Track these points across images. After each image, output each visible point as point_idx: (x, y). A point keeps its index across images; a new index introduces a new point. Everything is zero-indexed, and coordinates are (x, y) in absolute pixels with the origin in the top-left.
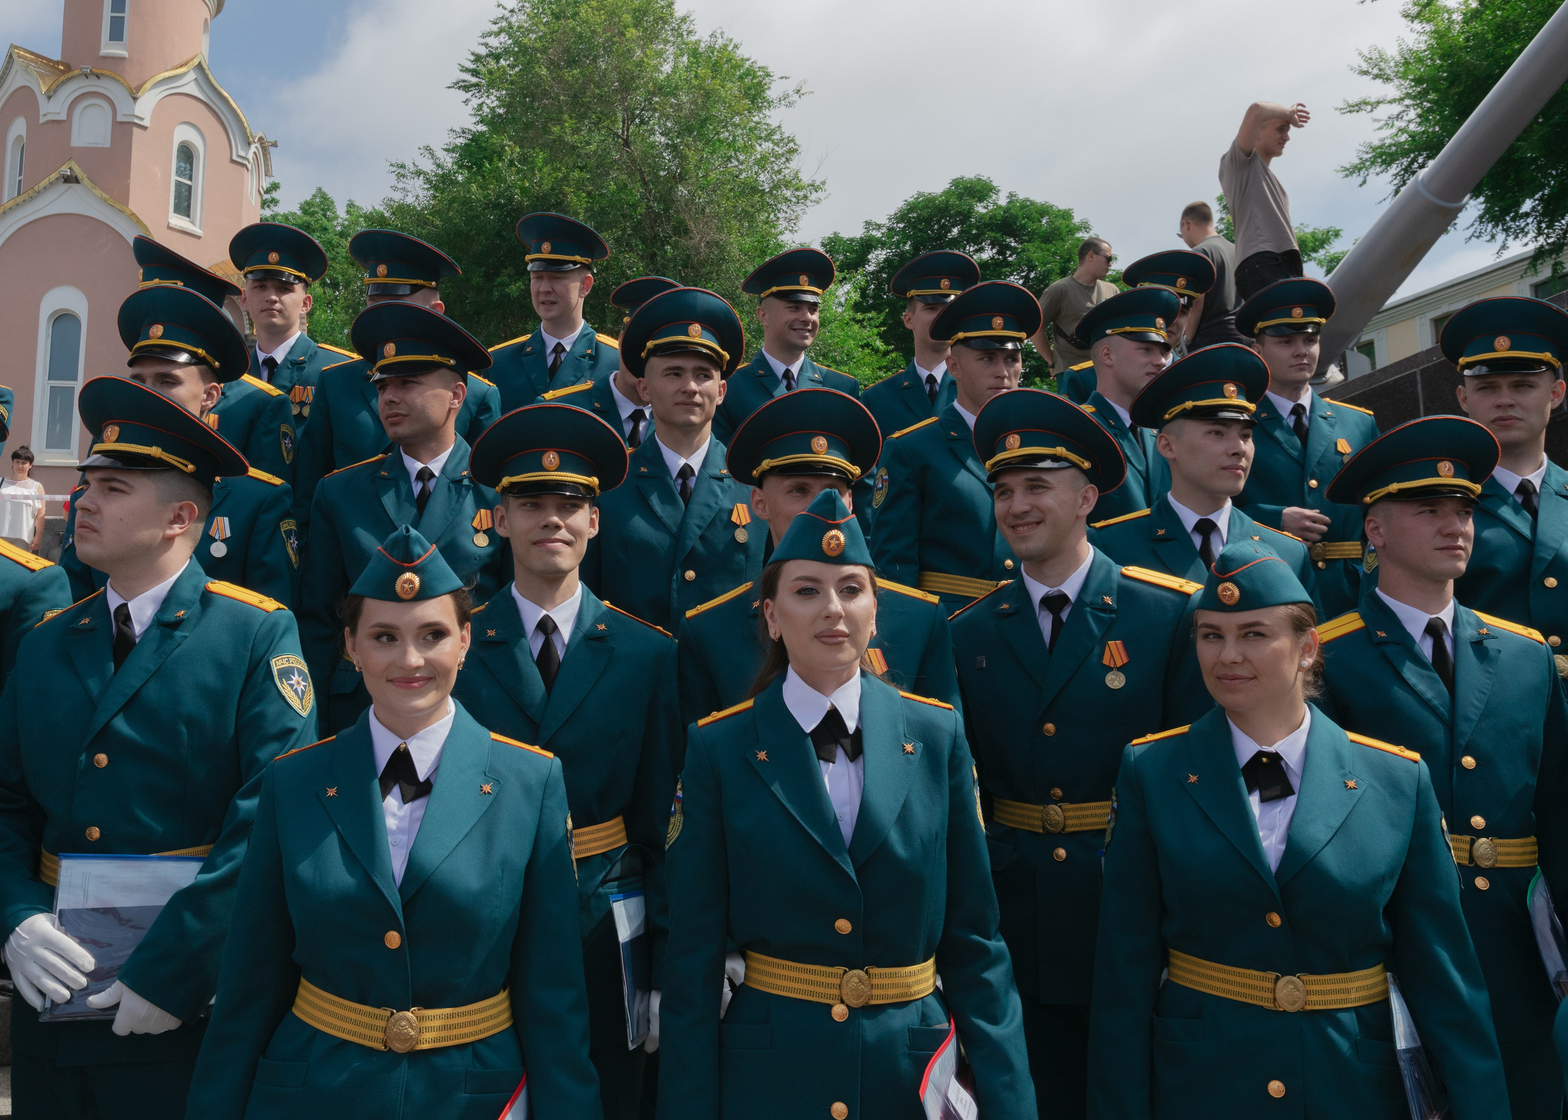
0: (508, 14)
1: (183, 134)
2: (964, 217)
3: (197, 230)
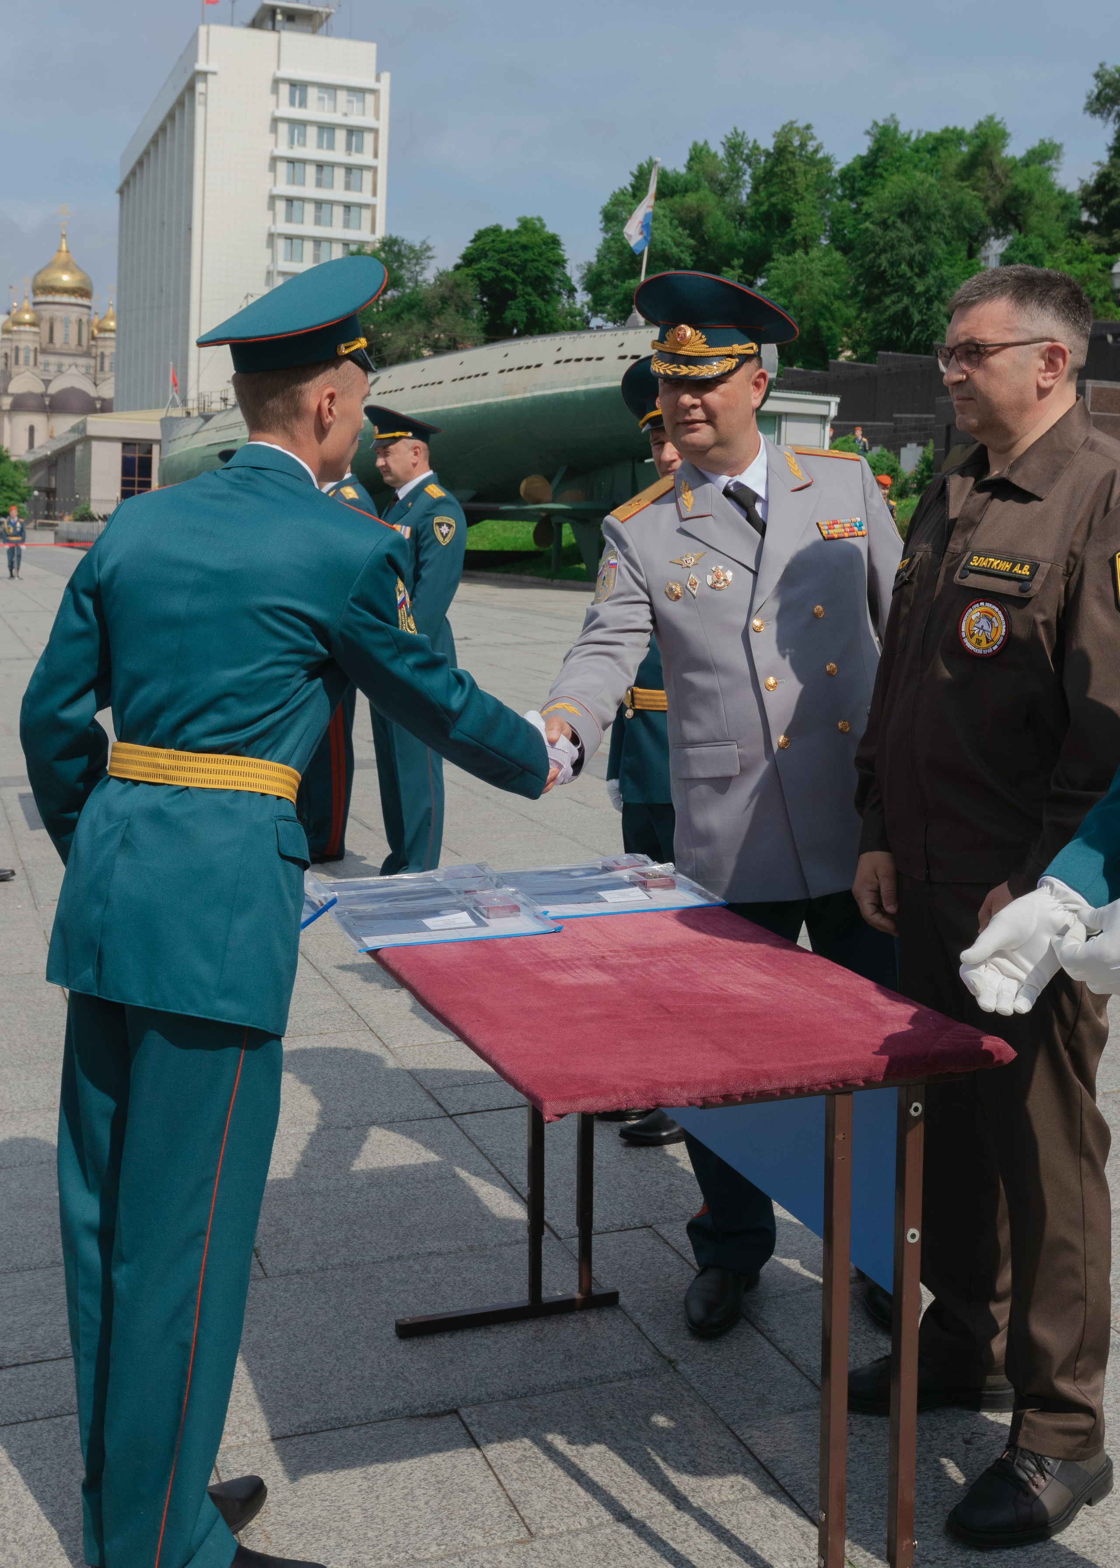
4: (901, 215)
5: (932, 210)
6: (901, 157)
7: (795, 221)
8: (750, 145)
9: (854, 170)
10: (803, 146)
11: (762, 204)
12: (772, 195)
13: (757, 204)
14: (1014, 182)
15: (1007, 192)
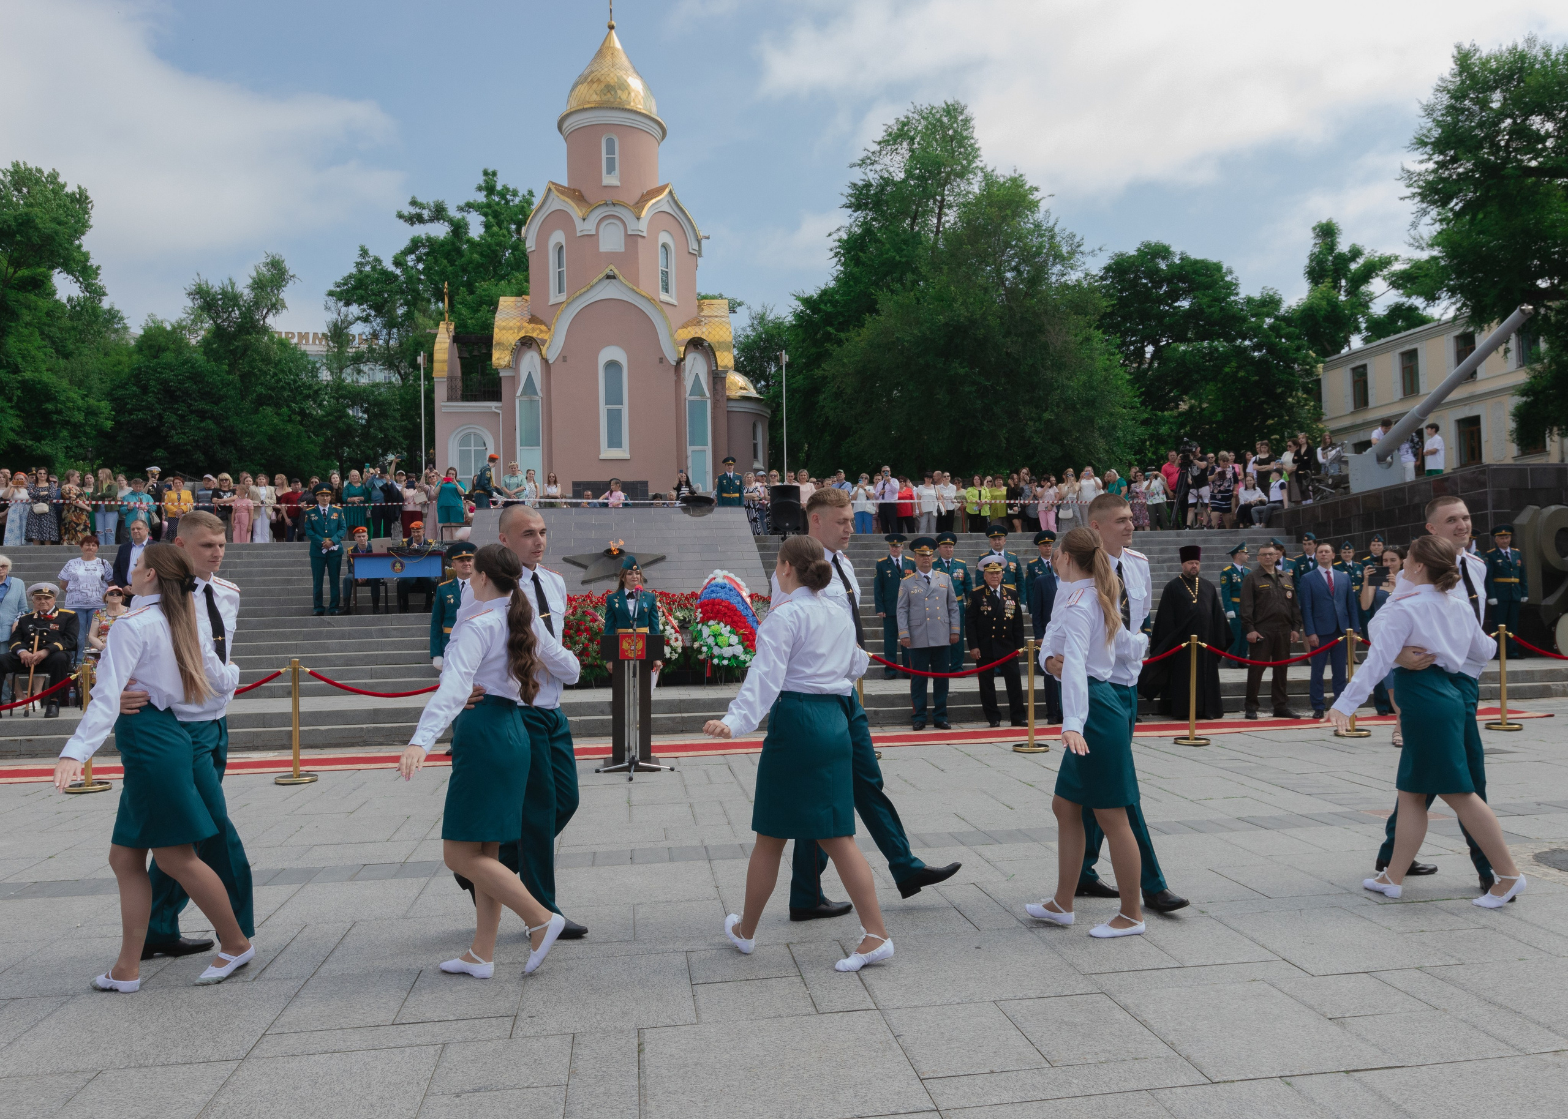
0: (870, 155)
1: (664, 238)
2: (1154, 274)
3: (675, 302)
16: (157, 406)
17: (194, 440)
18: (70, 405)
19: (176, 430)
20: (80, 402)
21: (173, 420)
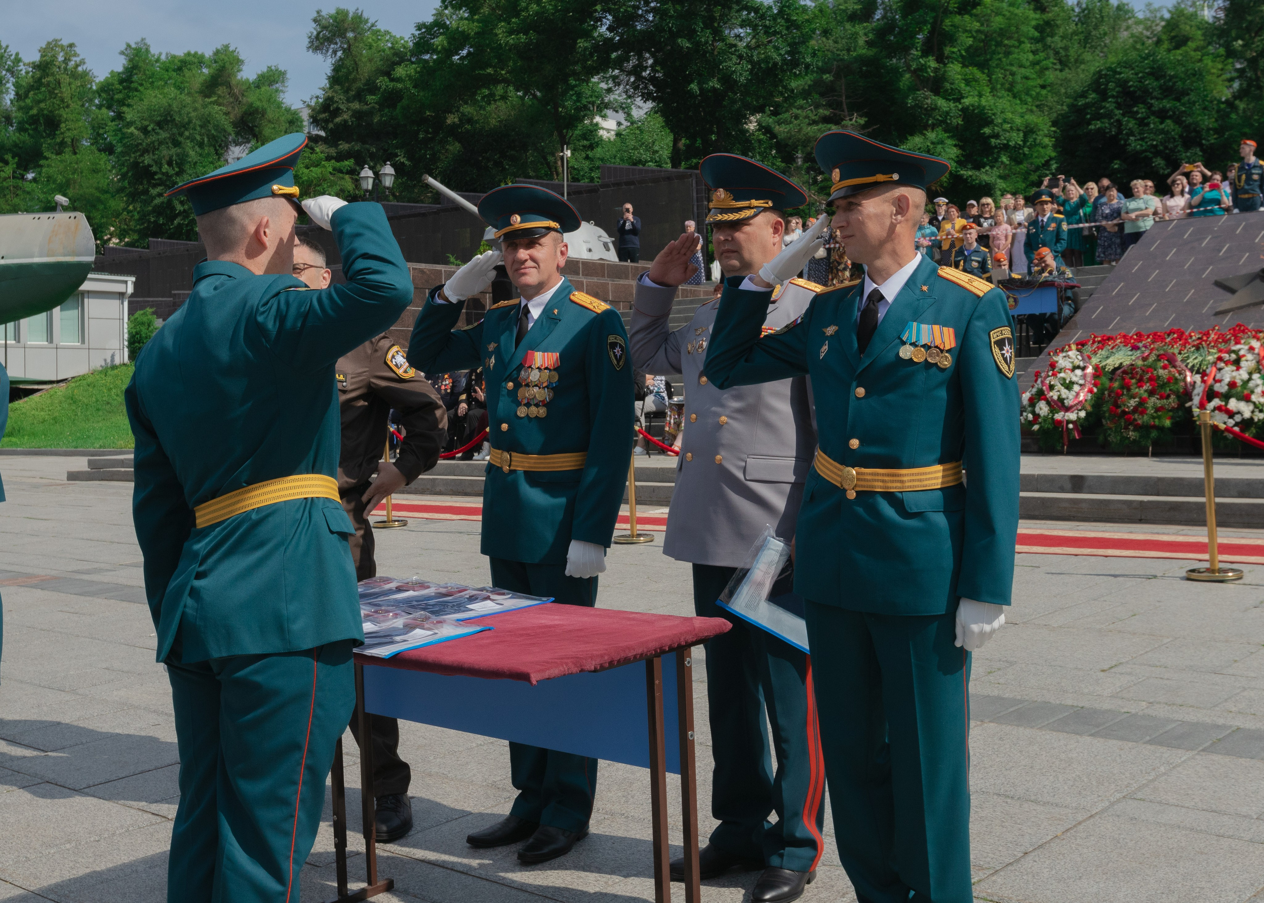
4: (159, 124)
5: (186, 120)
6: (153, 74)
7: (63, 125)
8: (13, 57)
9: (113, 85)
10: (66, 60)
11: (31, 108)
12: (40, 102)
13: (25, 109)
14: (250, 100)
15: (244, 108)
16: (1117, 112)
17: (1152, 146)
18: (1007, 126)
19: (1134, 135)
20: (1018, 121)
21: (1131, 125)
